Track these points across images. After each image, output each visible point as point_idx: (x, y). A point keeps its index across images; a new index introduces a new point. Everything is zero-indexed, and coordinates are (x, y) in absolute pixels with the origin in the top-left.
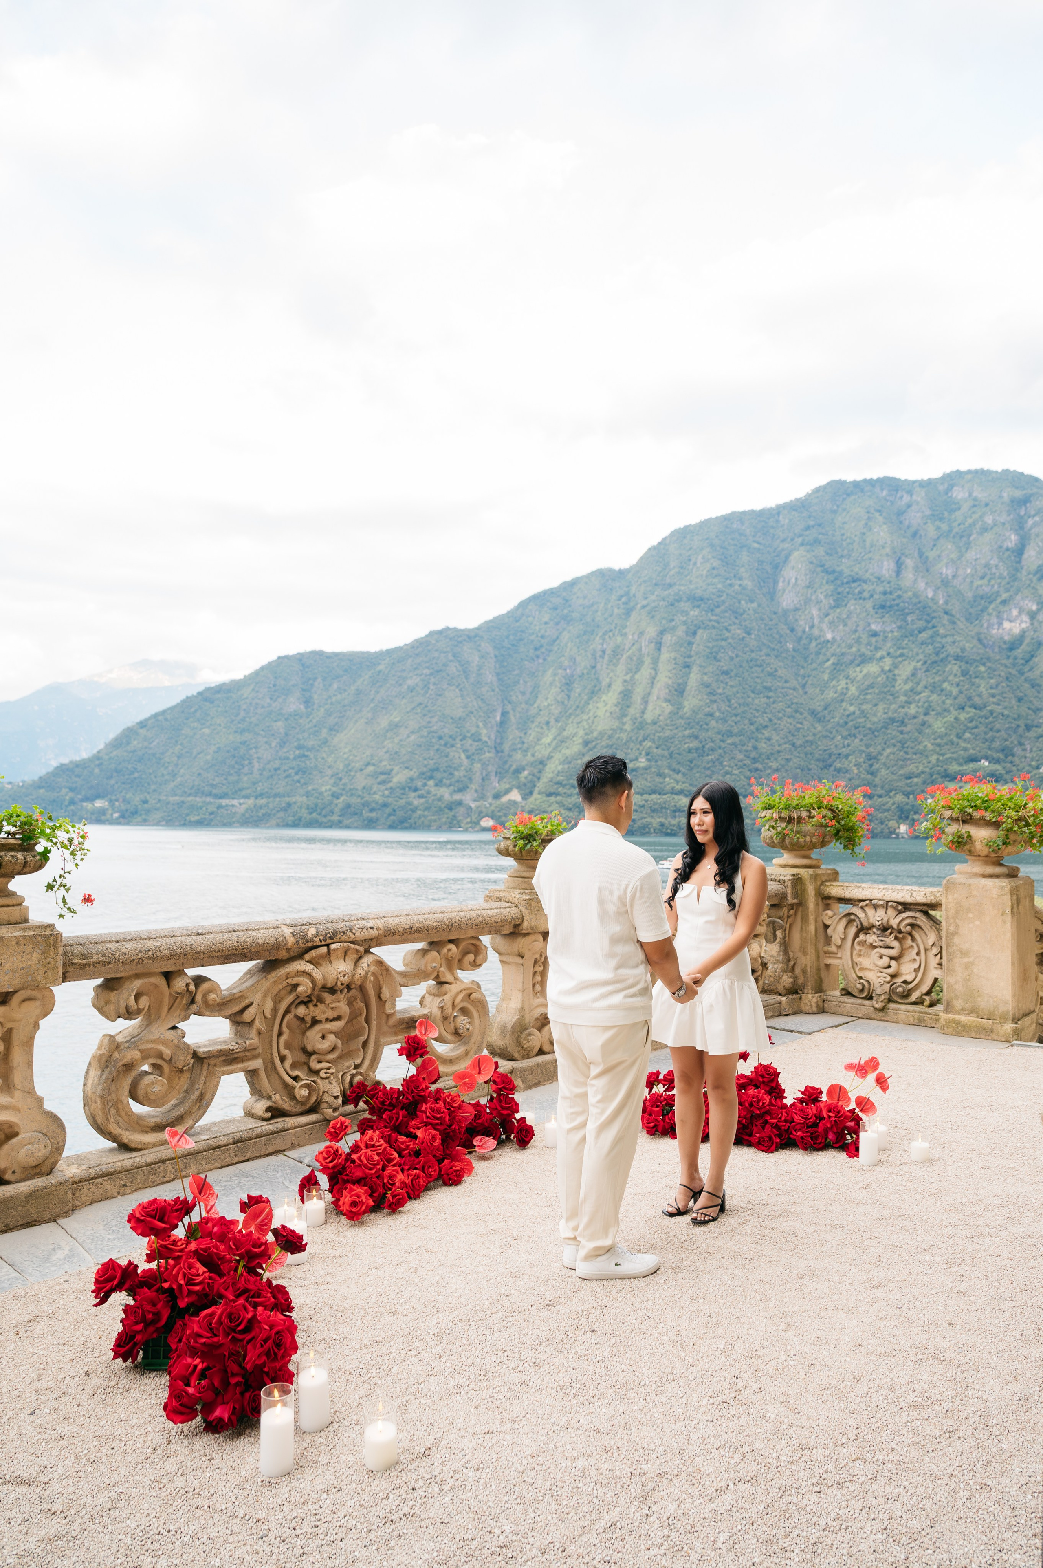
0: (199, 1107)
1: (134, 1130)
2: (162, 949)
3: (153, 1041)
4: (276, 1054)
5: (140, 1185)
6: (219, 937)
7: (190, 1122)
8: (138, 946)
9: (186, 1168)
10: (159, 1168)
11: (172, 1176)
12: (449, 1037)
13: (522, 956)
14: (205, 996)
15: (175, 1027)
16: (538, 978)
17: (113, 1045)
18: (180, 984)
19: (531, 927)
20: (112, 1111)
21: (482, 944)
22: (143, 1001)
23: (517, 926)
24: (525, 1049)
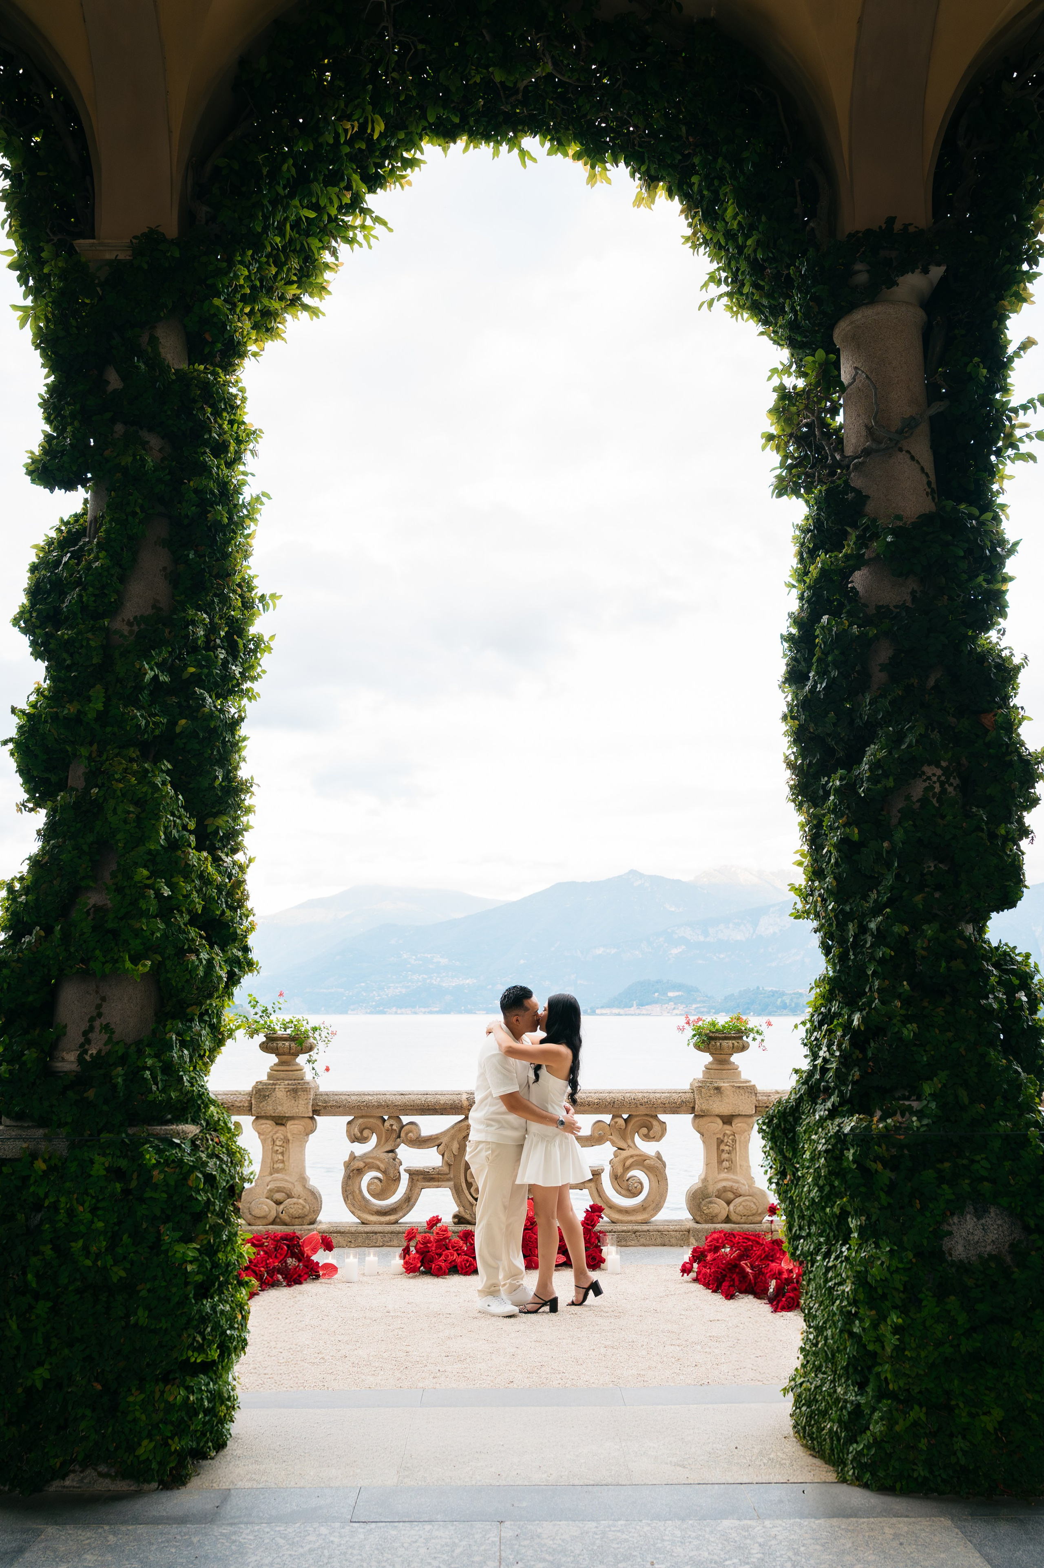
0: (407, 1206)
1: (364, 1212)
2: (373, 1101)
3: (372, 1158)
4: (463, 1180)
5: (360, 1244)
6: (413, 1097)
7: (401, 1214)
9: (390, 1241)
10: (372, 1236)
11: (381, 1244)
12: (623, 1192)
13: (702, 1135)
14: (407, 1134)
15: (392, 1151)
16: (725, 1156)
17: (353, 1157)
18: (387, 1124)
19: (701, 1111)
20: (350, 1197)
21: (659, 1120)
22: (366, 1133)
23: (693, 1108)
24: (706, 1215)
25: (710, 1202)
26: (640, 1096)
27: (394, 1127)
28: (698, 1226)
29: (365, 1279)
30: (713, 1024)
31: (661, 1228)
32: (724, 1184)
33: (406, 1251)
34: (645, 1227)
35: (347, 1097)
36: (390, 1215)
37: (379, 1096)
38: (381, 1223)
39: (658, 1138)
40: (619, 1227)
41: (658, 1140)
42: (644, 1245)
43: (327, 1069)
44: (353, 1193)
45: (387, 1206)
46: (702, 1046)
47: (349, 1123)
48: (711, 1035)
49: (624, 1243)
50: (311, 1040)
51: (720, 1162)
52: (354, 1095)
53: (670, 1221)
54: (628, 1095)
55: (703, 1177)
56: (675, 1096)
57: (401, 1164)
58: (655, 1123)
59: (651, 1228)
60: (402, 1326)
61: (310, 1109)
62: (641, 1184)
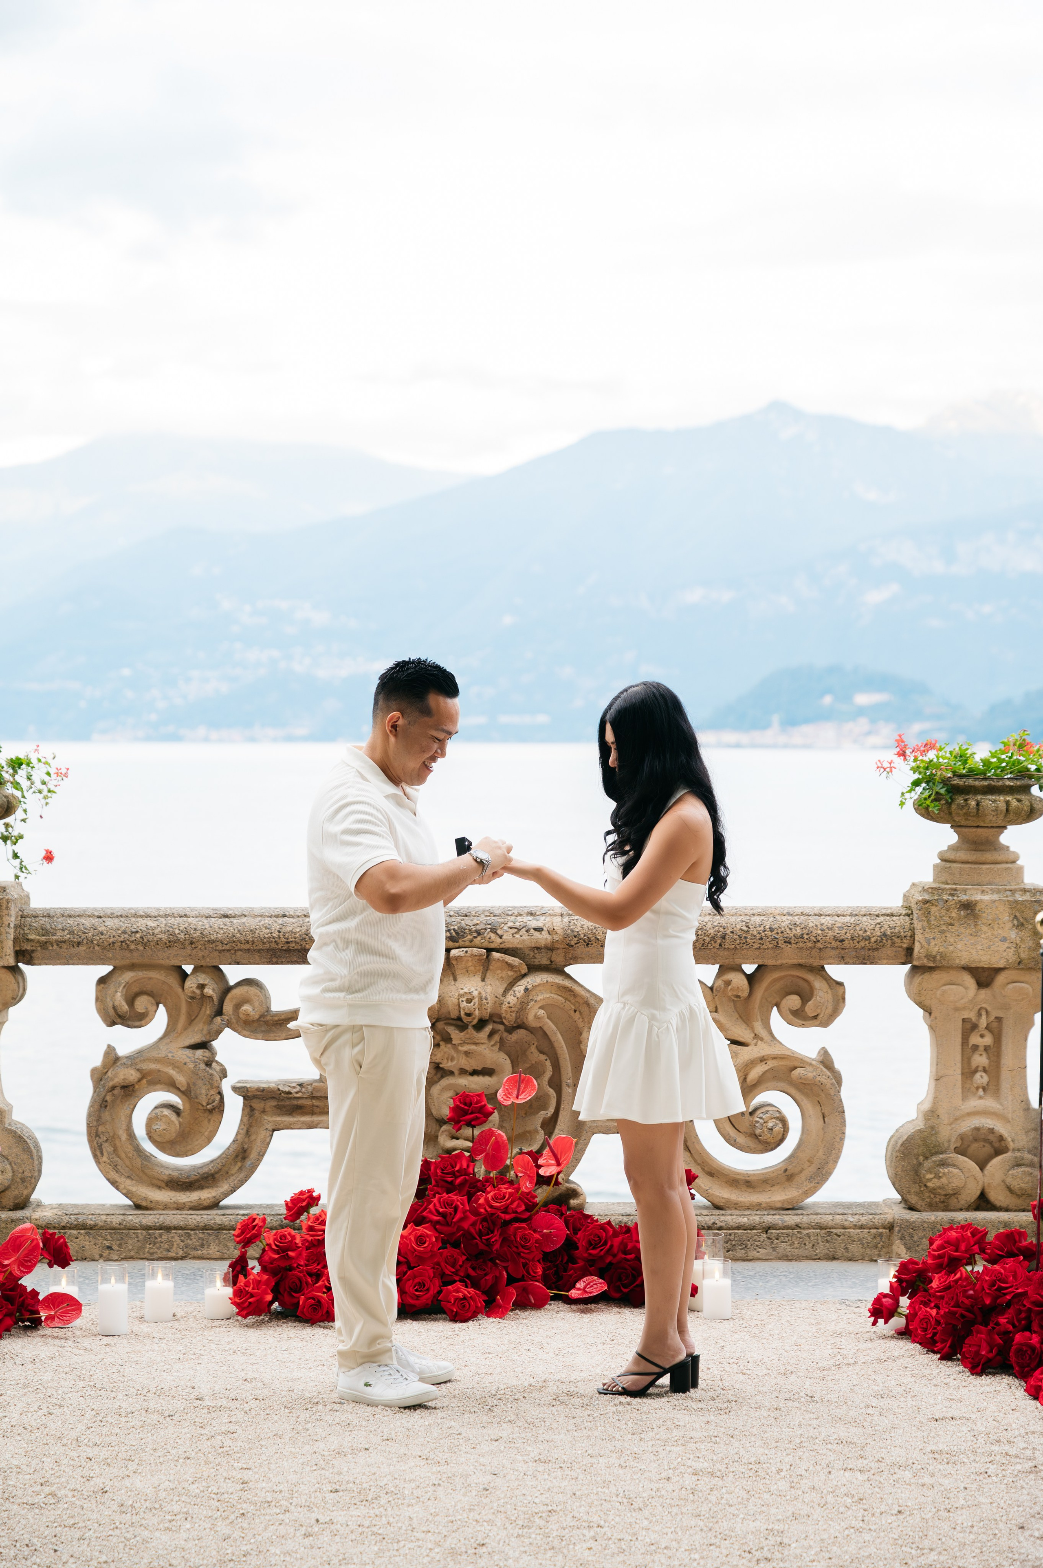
0: (240, 1168)
1: (141, 1181)
2: (156, 931)
3: (157, 1060)
5: (132, 1253)
6: (251, 923)
7: (225, 1187)
8: (124, 924)
9: (202, 1246)
10: (161, 1236)
11: (181, 1253)
12: (741, 1139)
13: (928, 1011)
14: (237, 1006)
15: (204, 1045)
16: (981, 1060)
17: (112, 1059)
18: (190, 984)
19: (928, 956)
20: (107, 1148)
21: (828, 979)
22: (142, 1003)
23: (909, 951)
24: (933, 1191)
25: (943, 1164)
26: (786, 921)
27: (208, 991)
28: (914, 1216)
29: (144, 1328)
30: (963, 758)
31: (827, 1219)
32: (976, 1122)
33: (239, 1267)
34: (791, 1219)
35: (95, 921)
36: (201, 1188)
37: (171, 920)
38: (179, 1207)
39: (824, 1019)
40: (730, 1218)
41: (826, 1024)
42: (787, 1258)
43: (49, 857)
44: (112, 1139)
45: (195, 1168)
46: (934, 809)
47: (102, 981)
48: (956, 781)
49: (740, 1253)
50: (10, 790)
51: (969, 1073)
52: (112, 916)
53: (849, 1206)
54: (757, 920)
55: (927, 1106)
56: (868, 923)
57: (224, 1074)
58: (818, 984)
59: (803, 1219)
60: (232, 1428)
61: (9, 947)
62: (783, 1121)
